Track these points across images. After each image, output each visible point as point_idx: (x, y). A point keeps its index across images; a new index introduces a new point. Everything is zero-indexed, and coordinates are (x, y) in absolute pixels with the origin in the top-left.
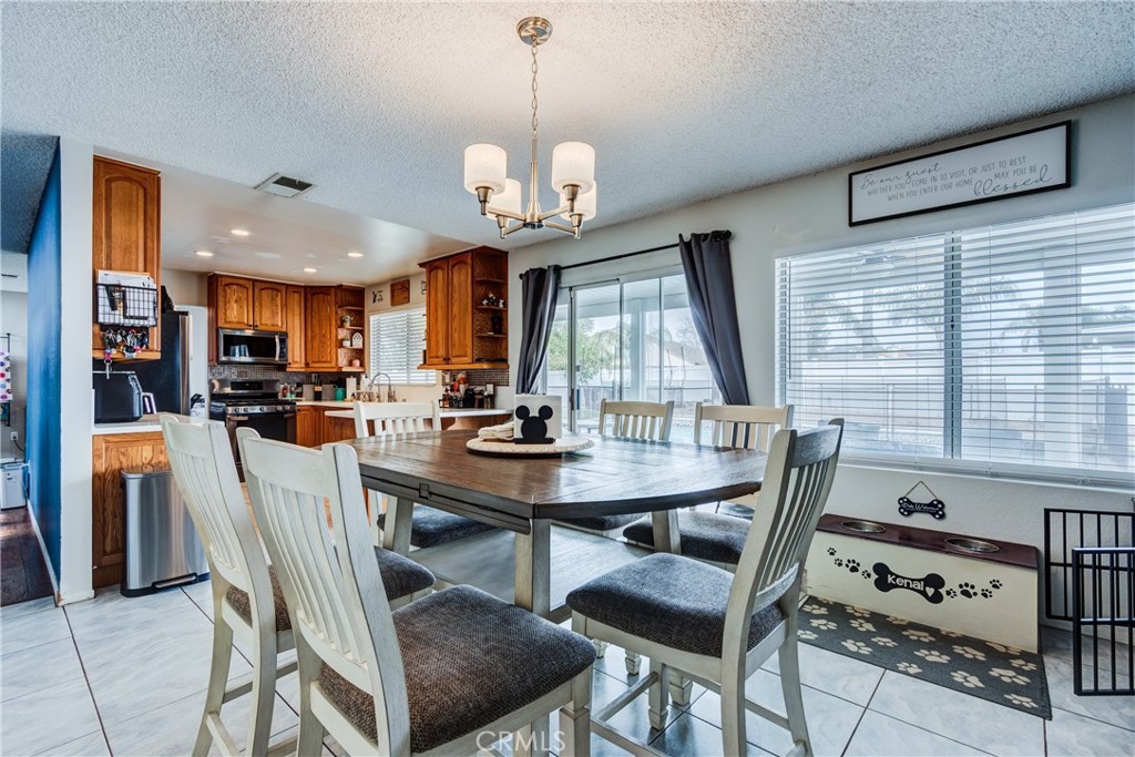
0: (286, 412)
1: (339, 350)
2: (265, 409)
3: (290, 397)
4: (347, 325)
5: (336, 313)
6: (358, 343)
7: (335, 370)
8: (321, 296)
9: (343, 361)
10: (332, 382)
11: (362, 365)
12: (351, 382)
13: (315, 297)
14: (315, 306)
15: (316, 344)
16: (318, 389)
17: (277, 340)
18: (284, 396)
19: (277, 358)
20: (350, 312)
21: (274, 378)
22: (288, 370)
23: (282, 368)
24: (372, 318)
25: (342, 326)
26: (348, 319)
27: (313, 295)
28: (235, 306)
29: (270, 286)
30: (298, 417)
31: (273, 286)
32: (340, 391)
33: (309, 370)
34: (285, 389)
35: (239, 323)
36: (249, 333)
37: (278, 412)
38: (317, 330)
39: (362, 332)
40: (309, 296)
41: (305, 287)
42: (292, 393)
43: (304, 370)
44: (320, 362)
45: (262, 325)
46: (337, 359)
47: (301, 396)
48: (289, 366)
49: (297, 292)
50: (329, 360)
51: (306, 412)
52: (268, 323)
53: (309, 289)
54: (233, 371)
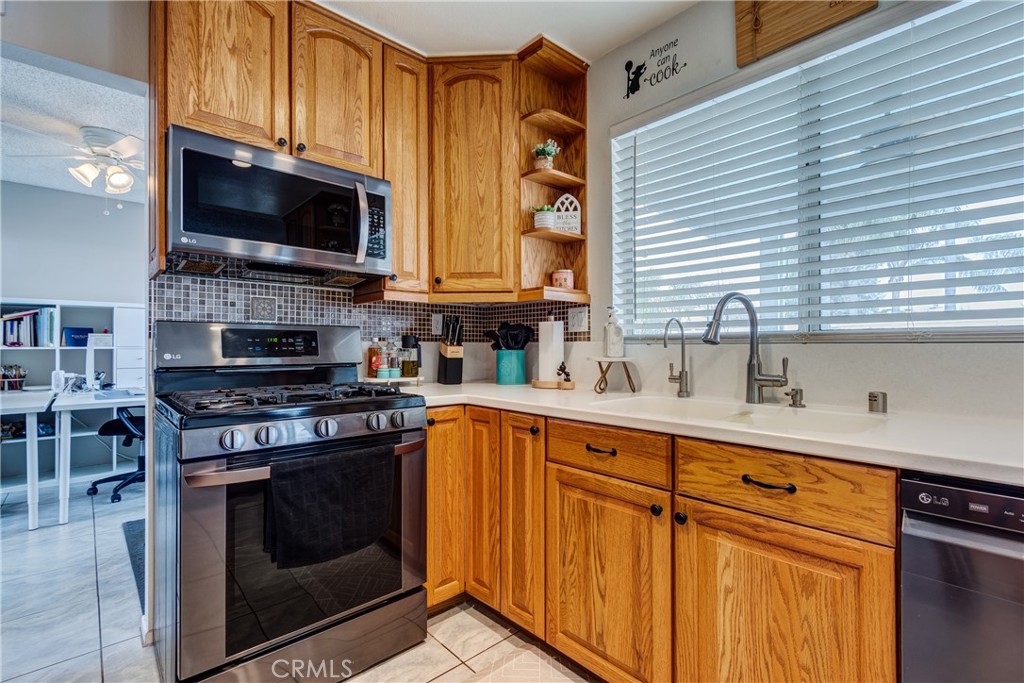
0: (396, 434)
1: (524, 241)
2: (332, 426)
3: (387, 376)
4: (548, 167)
5: (517, 133)
7: (513, 298)
8: (473, 84)
9: (530, 277)
10: (489, 335)
11: (579, 284)
12: (551, 333)
13: (460, 85)
14: (458, 115)
15: (460, 223)
16: (453, 352)
17: (363, 204)
18: (372, 372)
19: (361, 257)
20: (548, 131)
21: (345, 322)
22: (388, 296)
23: (370, 288)
24: (616, 145)
25: (531, 170)
26: (552, 147)
27: (449, 84)
28: (231, 65)
30: (430, 445)
32: (511, 360)
33: (439, 299)
34: (372, 352)
35: (246, 126)
36: (283, 162)
37: (374, 439)
38: (462, 185)
39: (577, 190)
40: (440, 87)
41: (431, 63)
42: (392, 363)
43: (424, 299)
44: (471, 275)
45: (316, 147)
46: (518, 267)
47: (416, 375)
48: (389, 284)
49: (411, 72)
50: (496, 269)
51: (449, 426)
52: (332, 144)
53: (439, 69)
54: (231, 297)
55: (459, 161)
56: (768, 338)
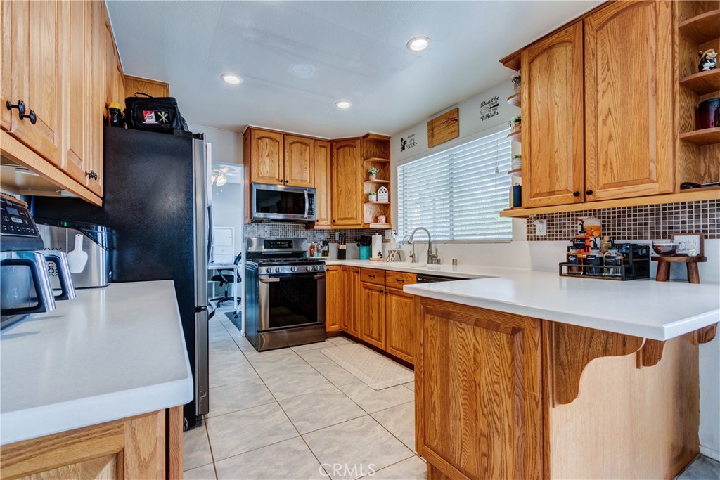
0: (315, 273)
1: (365, 206)
2: (296, 269)
3: (317, 256)
4: (373, 178)
5: (362, 166)
6: (383, 197)
7: (361, 227)
8: (347, 149)
9: (368, 218)
10: (356, 241)
11: (387, 221)
12: (377, 240)
13: (341, 150)
14: (341, 160)
15: (342, 200)
16: (342, 247)
17: (306, 197)
18: (312, 255)
19: (306, 215)
20: (375, 164)
21: (302, 236)
22: (316, 227)
23: (310, 225)
24: (399, 169)
25: (367, 179)
26: (375, 171)
27: (338, 149)
28: (267, 160)
29: (298, 139)
30: (327, 278)
31: (303, 140)
32: (364, 250)
33: (335, 227)
34: (312, 247)
35: (271, 178)
36: (280, 188)
37: (308, 273)
38: (342, 185)
39: (387, 185)
40: (335, 151)
41: (331, 142)
42: (318, 251)
43: (329, 228)
44: (346, 219)
45: (292, 180)
46: (363, 215)
47: (328, 255)
48: (316, 223)
49: (324, 147)
50: (355, 216)
51: (335, 272)
52: (297, 178)
53: (334, 144)
54: (266, 229)
55: (341, 177)
56: (435, 242)
